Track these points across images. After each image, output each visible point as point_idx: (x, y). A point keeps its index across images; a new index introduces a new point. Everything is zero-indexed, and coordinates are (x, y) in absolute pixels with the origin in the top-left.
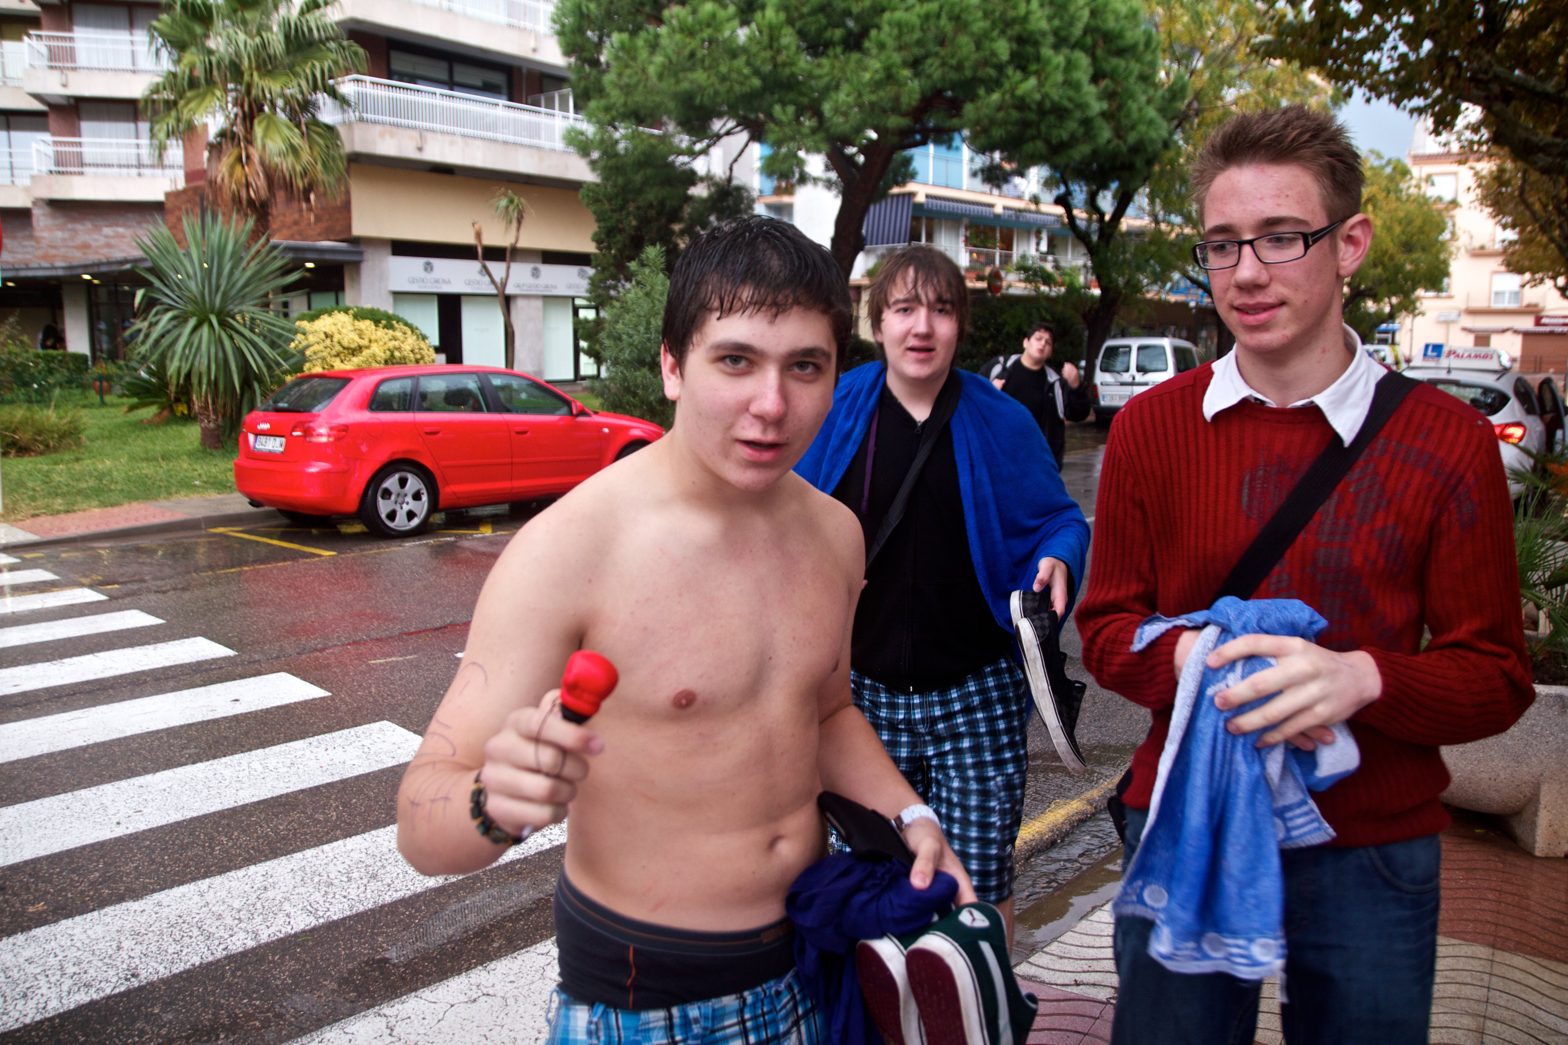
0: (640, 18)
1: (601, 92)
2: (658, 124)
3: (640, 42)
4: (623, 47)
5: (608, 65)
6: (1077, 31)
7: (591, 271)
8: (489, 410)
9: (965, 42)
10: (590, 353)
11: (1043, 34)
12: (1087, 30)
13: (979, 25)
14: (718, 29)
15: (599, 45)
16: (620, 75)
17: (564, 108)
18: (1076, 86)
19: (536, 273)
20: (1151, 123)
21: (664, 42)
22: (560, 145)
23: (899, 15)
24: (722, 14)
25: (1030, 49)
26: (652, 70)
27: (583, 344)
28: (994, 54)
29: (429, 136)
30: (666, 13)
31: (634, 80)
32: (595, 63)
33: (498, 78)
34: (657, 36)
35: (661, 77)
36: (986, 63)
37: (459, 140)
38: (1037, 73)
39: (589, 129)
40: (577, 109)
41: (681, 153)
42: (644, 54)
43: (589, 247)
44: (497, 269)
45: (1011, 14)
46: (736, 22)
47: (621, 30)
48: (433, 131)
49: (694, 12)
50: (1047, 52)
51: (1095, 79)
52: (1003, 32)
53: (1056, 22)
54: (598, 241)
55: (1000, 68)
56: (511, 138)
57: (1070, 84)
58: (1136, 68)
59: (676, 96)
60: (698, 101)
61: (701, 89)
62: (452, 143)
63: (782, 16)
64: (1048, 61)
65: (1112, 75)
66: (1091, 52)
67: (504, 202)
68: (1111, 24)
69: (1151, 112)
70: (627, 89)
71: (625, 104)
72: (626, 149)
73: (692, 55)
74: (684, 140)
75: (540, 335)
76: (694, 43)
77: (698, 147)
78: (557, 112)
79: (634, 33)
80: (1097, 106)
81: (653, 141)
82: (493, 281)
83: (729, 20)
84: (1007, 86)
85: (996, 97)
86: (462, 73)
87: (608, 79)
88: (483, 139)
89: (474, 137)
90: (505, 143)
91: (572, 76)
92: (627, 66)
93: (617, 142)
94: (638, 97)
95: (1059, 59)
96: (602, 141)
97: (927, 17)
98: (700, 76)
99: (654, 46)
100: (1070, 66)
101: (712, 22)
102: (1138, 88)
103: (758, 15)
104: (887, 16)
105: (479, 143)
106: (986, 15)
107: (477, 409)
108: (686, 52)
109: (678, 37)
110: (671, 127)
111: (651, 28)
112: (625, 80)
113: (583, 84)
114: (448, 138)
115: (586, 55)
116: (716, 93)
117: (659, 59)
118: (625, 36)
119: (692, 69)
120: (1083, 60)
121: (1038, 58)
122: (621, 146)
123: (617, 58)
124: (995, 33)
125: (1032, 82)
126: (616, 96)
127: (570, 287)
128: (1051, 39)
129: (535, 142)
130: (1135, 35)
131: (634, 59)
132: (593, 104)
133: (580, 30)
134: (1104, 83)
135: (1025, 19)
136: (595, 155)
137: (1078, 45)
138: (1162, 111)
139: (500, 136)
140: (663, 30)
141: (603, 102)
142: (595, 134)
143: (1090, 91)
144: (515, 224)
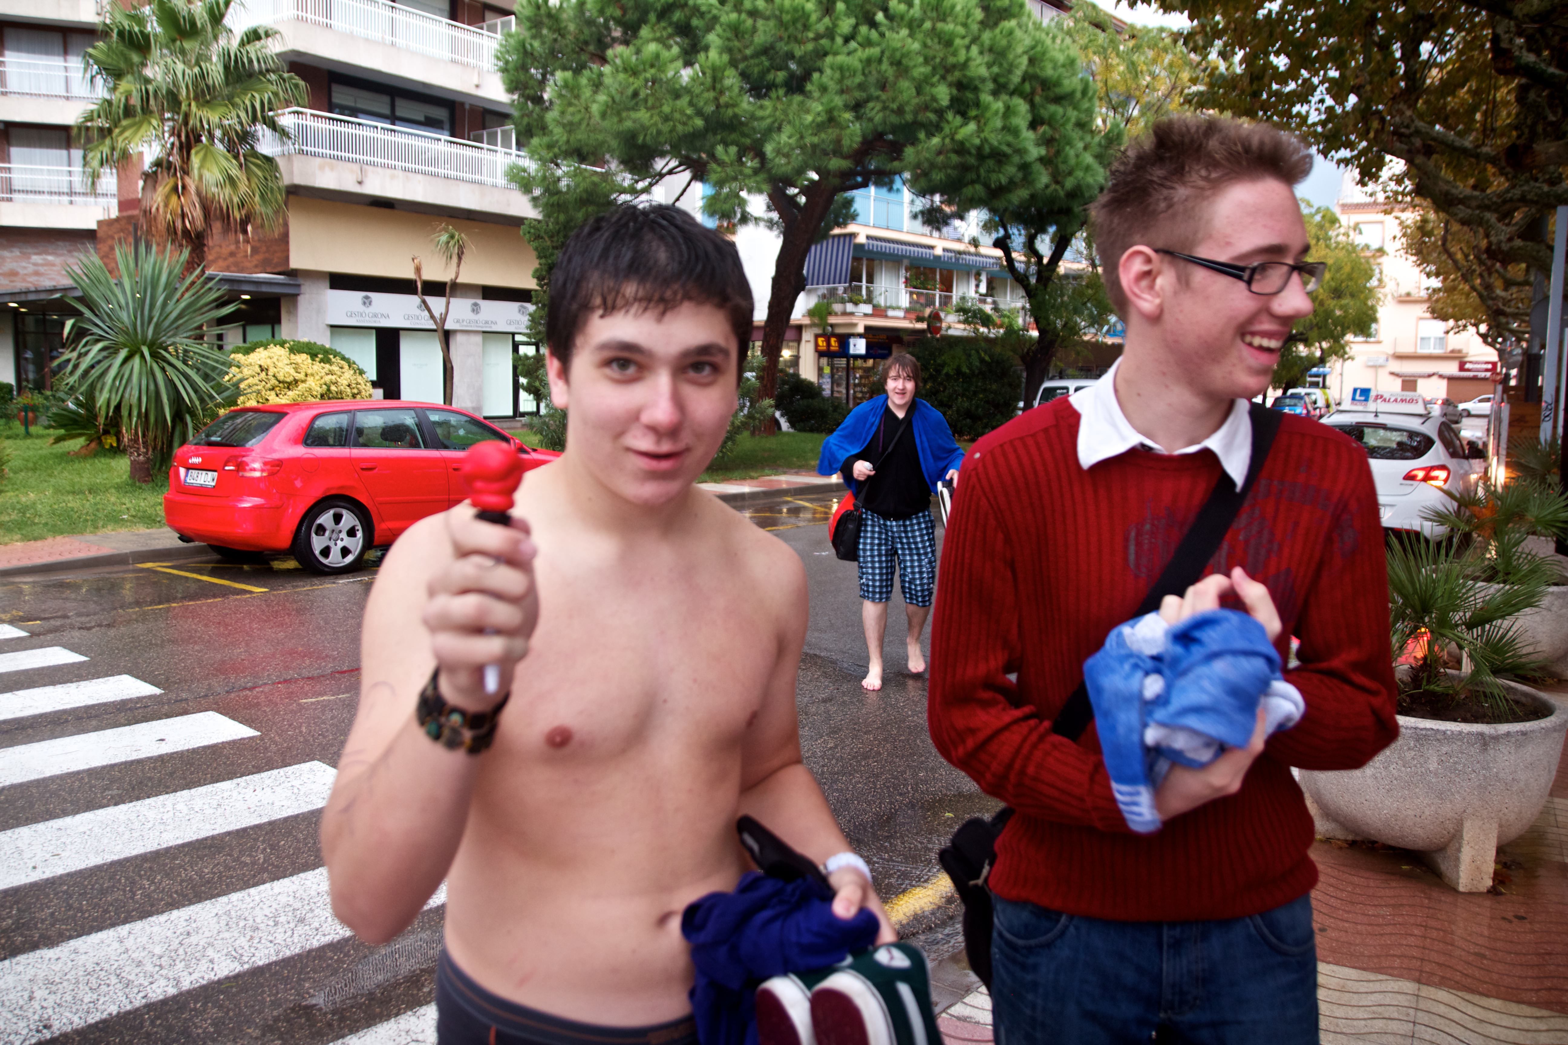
0: (584, 57)
1: (544, 129)
2: (602, 162)
3: (584, 81)
4: (566, 85)
5: (551, 102)
6: (1016, 78)
7: (531, 308)
8: (426, 446)
9: (906, 87)
10: (529, 389)
11: (983, 80)
12: (1025, 78)
13: (920, 70)
14: (662, 69)
15: (543, 82)
16: (563, 113)
17: (506, 144)
18: (1015, 132)
19: (476, 309)
20: (1088, 168)
21: (607, 81)
22: (501, 181)
23: (841, 59)
24: (665, 54)
25: (970, 95)
26: (595, 108)
27: (523, 380)
28: (934, 99)
29: (370, 169)
30: (610, 53)
31: (577, 118)
32: (538, 100)
33: (441, 113)
34: (601, 75)
35: (603, 115)
36: (926, 107)
37: (400, 173)
38: (976, 118)
39: (531, 166)
40: (520, 145)
41: (623, 191)
42: (587, 92)
43: (531, 284)
44: (437, 304)
45: (951, 60)
46: (679, 63)
47: (564, 68)
48: (374, 164)
49: (638, 52)
50: (986, 98)
51: (1033, 125)
52: (943, 78)
53: (995, 69)
54: (539, 277)
55: (940, 113)
56: (453, 173)
57: (1009, 129)
58: (1073, 114)
59: (618, 135)
60: (640, 140)
61: (644, 128)
62: (393, 177)
63: (726, 58)
64: (987, 107)
65: (1050, 122)
66: (1029, 99)
67: (444, 238)
68: (1049, 72)
69: (1088, 159)
70: (570, 127)
71: (568, 141)
72: (568, 186)
73: (635, 94)
74: (626, 179)
75: (479, 372)
76: (637, 83)
77: (640, 185)
78: (499, 148)
79: (577, 71)
80: (1035, 152)
81: (595, 179)
82: (432, 317)
83: (672, 61)
84: (947, 130)
85: (936, 141)
86: (404, 108)
87: (551, 116)
88: (424, 173)
89: (415, 172)
90: (447, 178)
91: (515, 113)
92: (570, 104)
93: (559, 179)
94: (581, 135)
95: (998, 105)
96: (544, 178)
97: (868, 61)
98: (643, 115)
99: (597, 85)
100: (1009, 111)
101: (655, 62)
102: (1075, 134)
103: (702, 56)
104: (829, 59)
105: (420, 177)
106: (927, 61)
107: (415, 445)
108: (630, 91)
109: (622, 76)
110: (614, 165)
111: (595, 67)
112: (568, 118)
113: (526, 120)
114: (389, 172)
115: (529, 92)
116: (659, 132)
117: (602, 98)
118: (569, 74)
119: (635, 109)
120: (1022, 106)
121: (977, 104)
122: (563, 184)
123: (560, 96)
124: (935, 79)
125: (972, 126)
126: (558, 133)
127: (510, 323)
128: (990, 86)
129: (477, 177)
130: (1071, 83)
131: (577, 97)
132: (535, 141)
133: (523, 68)
134: (1042, 129)
135: (965, 65)
136: (537, 192)
137: (1016, 92)
138: (1098, 157)
139: (441, 171)
140: (607, 69)
141: (546, 140)
142: (537, 171)
143: (1028, 136)
144: (455, 259)
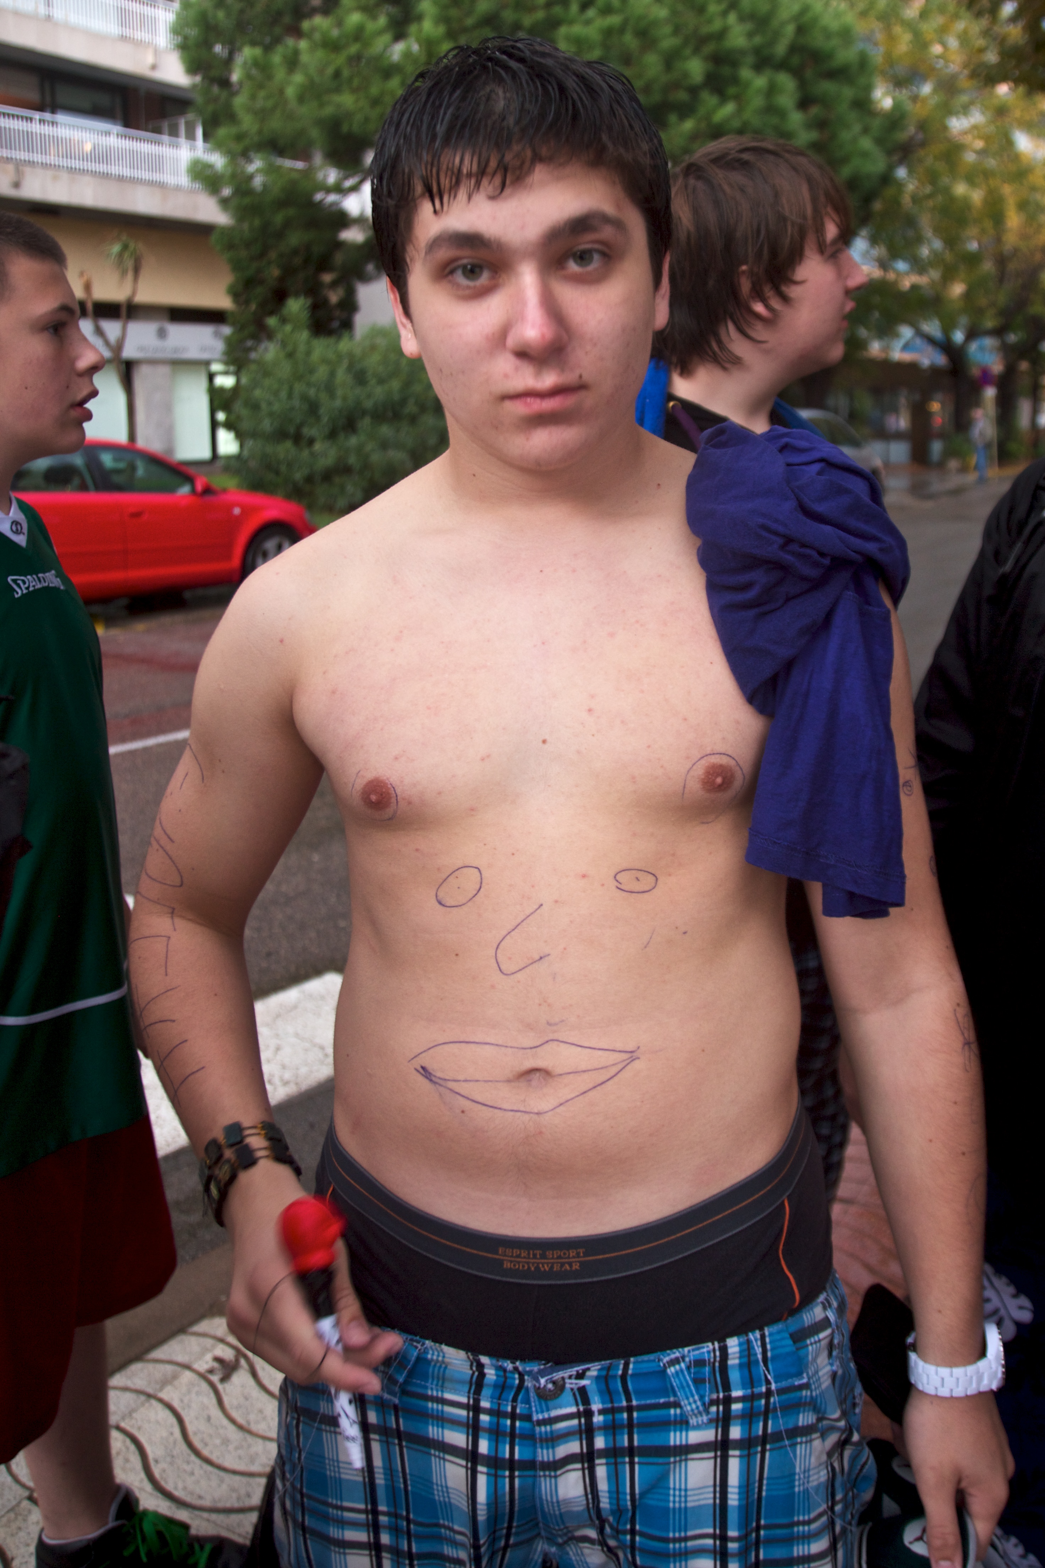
0: (278, 30)
1: (231, 117)
2: (304, 155)
3: (277, 58)
4: (256, 63)
5: (241, 83)
6: (781, 49)
7: (227, 330)
8: (97, 488)
9: (652, 63)
10: (229, 425)
11: (742, 52)
12: (794, 49)
13: (668, 43)
14: (367, 44)
15: (229, 61)
16: (253, 97)
17: (191, 136)
18: (782, 114)
19: (162, 334)
20: (865, 155)
21: (305, 58)
22: (184, 180)
23: (577, 29)
24: (371, 26)
25: (726, 70)
26: (290, 92)
27: (221, 416)
28: (686, 75)
29: (28, 170)
30: (306, 25)
31: (269, 104)
32: (225, 83)
33: (104, 99)
34: (296, 53)
35: (301, 99)
36: (676, 85)
37: (65, 176)
38: (737, 98)
39: (218, 160)
40: (206, 137)
41: (329, 190)
42: (280, 74)
43: (223, 301)
44: (112, 328)
45: (706, 30)
46: (387, 38)
47: (253, 43)
48: (31, 164)
49: (340, 23)
50: (746, 73)
51: (804, 103)
52: (697, 51)
53: (758, 40)
54: (235, 294)
55: (694, 91)
56: (127, 172)
57: (771, 109)
58: (848, 93)
59: (320, 122)
60: (345, 128)
61: (349, 115)
62: (55, 178)
63: (441, 30)
64: (747, 85)
65: (825, 102)
66: (797, 73)
67: (116, 248)
68: (818, 41)
69: (866, 143)
70: (262, 115)
71: (260, 132)
72: (264, 185)
73: (337, 74)
74: (332, 176)
75: (168, 408)
76: (340, 60)
77: (348, 183)
78: (182, 140)
79: (268, 49)
80: (804, 137)
81: (295, 175)
82: (107, 343)
83: (380, 33)
84: (702, 111)
85: (688, 125)
86: (64, 93)
87: (239, 101)
88: (94, 174)
89: (83, 172)
90: (121, 179)
91: (199, 99)
92: (261, 86)
93: (251, 177)
94: (275, 124)
95: (760, 82)
96: (234, 176)
97: (608, 32)
98: (346, 100)
99: (293, 62)
100: (772, 90)
101: (358, 34)
102: (852, 116)
103: (413, 29)
104: (563, 30)
105: (87, 179)
106: (677, 30)
107: (83, 487)
108: (330, 70)
109: (320, 54)
110: (318, 159)
111: (290, 42)
112: (259, 103)
113: (210, 108)
114: (50, 173)
115: (214, 73)
116: (367, 120)
117: (298, 78)
118: (257, 51)
119: (338, 90)
120: (786, 82)
121: (735, 80)
122: (258, 182)
123: (249, 76)
124: (688, 51)
125: (729, 108)
126: (248, 123)
127: (204, 349)
128: (750, 59)
129: (157, 177)
130: (846, 55)
131: (270, 77)
132: (222, 132)
133: (206, 44)
134: (815, 110)
135: (721, 35)
136: (227, 192)
137: (783, 65)
138: (879, 141)
139: (115, 170)
140: (303, 44)
141: (233, 130)
142: (225, 166)
143: (796, 118)
144: (130, 276)
